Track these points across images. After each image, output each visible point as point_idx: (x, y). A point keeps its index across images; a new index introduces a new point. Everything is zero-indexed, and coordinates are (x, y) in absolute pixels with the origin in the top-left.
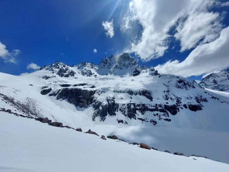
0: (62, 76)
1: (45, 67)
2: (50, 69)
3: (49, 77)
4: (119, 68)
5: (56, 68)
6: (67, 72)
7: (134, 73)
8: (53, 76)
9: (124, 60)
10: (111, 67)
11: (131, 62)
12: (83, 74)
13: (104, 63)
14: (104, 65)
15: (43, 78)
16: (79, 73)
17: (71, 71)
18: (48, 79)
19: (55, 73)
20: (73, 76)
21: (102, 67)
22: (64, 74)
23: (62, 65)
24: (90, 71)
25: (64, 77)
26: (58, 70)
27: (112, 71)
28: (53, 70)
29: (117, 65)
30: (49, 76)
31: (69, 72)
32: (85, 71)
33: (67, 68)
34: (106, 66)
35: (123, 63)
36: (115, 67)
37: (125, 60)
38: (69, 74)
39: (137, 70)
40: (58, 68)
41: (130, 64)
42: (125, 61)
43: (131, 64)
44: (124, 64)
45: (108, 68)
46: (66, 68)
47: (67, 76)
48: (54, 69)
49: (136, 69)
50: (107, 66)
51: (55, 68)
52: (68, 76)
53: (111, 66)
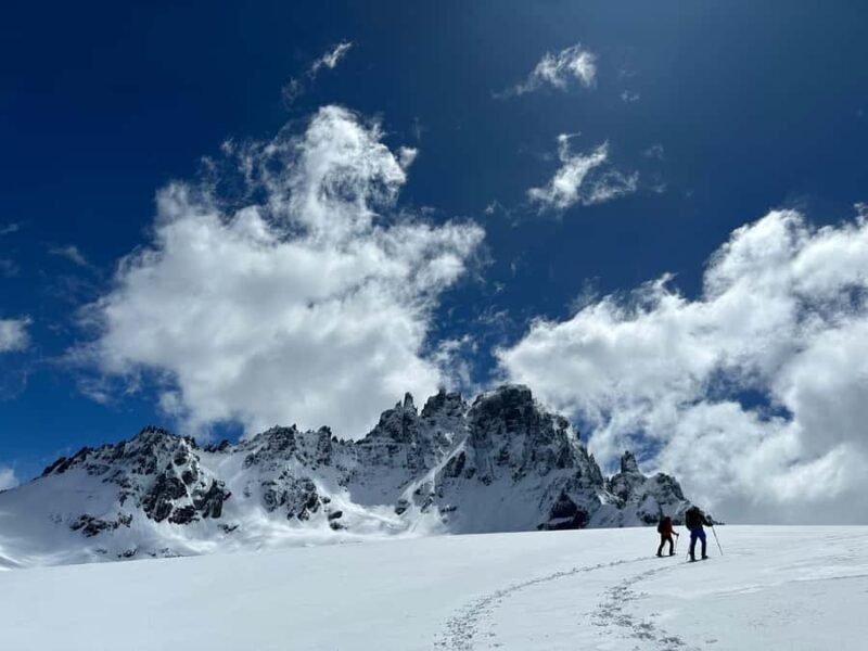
0: (161, 514)
1: (84, 458)
2: (107, 475)
3: (103, 526)
4: (473, 471)
5: (140, 471)
6: (189, 490)
7: (552, 518)
8: (121, 521)
9: (504, 430)
10: (427, 464)
11: (543, 448)
12: (271, 502)
13: (394, 434)
14: (391, 449)
15: (75, 528)
16: (247, 495)
17: (207, 489)
18: (95, 533)
19: (130, 500)
20: (217, 514)
21: (376, 461)
22: (170, 506)
23: (173, 454)
24: (311, 488)
25: (170, 520)
26: (145, 481)
27: (432, 490)
28: (124, 484)
29: (462, 455)
30: (103, 519)
31: (201, 494)
32: (280, 486)
33: (194, 467)
34: (401, 456)
35: (501, 445)
36: (454, 466)
37: (510, 430)
38: (196, 502)
39: (572, 502)
40: (152, 469)
41: (533, 458)
42: (512, 434)
43: (542, 460)
44: (503, 452)
45: (413, 467)
46: (190, 469)
47: (185, 516)
48: (129, 475)
49: (564, 497)
50: (409, 458)
51: (134, 471)
52: (192, 514)
53: (427, 458)
